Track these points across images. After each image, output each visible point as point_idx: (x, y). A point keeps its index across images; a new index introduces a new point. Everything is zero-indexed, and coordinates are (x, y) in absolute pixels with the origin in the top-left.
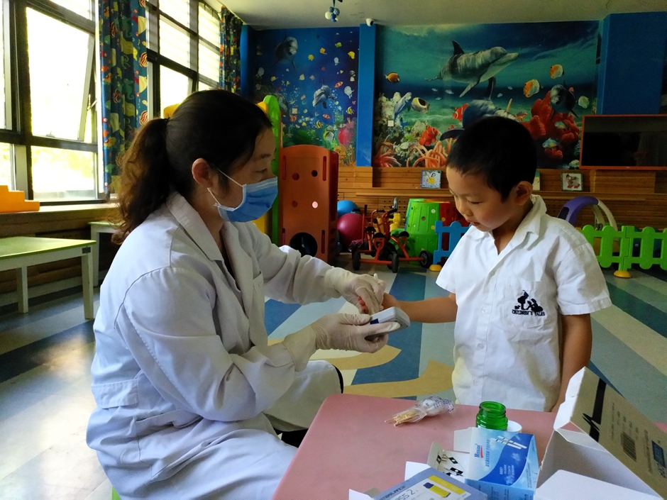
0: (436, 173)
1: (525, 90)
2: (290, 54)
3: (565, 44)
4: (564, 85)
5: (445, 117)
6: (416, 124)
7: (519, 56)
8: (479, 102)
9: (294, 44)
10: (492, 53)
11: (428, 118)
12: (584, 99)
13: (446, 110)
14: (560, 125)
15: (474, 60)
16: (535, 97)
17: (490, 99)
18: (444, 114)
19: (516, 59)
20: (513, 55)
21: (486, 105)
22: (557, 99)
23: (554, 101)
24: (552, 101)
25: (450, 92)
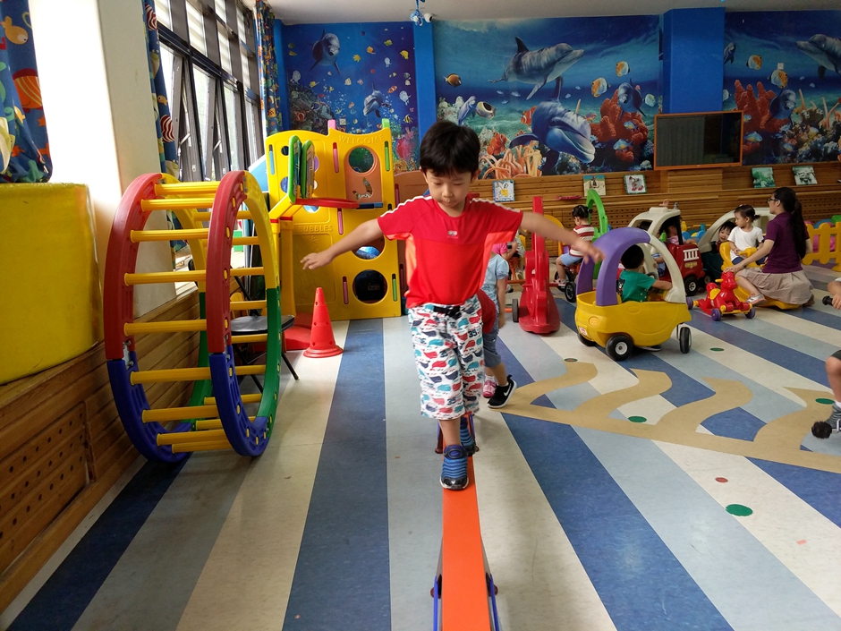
0: (509, 183)
1: (593, 90)
2: (331, 54)
3: (628, 40)
4: (631, 83)
5: (513, 122)
6: (483, 132)
7: (586, 53)
8: (548, 105)
9: (335, 42)
10: (557, 50)
11: (495, 124)
12: (650, 97)
13: (513, 115)
14: (629, 125)
15: (539, 59)
16: (603, 96)
17: (558, 100)
18: (511, 119)
19: (582, 56)
20: (579, 52)
21: (555, 107)
22: (625, 98)
23: (622, 100)
24: (621, 100)
25: (517, 95)
